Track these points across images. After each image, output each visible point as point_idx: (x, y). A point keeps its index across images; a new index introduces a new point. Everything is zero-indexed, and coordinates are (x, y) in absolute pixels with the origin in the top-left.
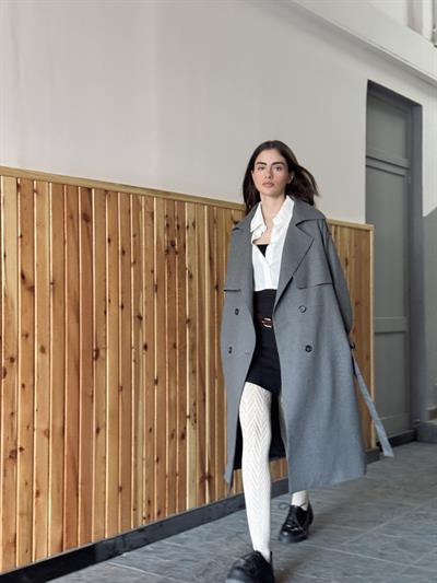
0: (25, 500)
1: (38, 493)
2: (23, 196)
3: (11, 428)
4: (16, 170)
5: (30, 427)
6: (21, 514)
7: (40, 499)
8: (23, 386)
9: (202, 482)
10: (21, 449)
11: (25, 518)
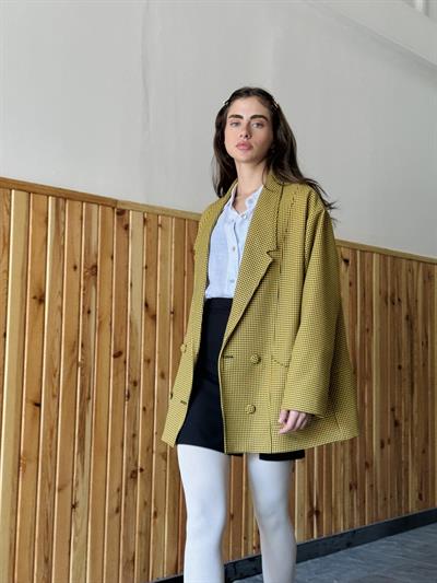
0: (144, 520)
1: (155, 514)
2: (149, 230)
3: (133, 448)
4: (143, 205)
5: (149, 449)
6: (140, 533)
7: (157, 520)
8: (144, 409)
9: (310, 516)
10: (142, 470)
11: (143, 538)
